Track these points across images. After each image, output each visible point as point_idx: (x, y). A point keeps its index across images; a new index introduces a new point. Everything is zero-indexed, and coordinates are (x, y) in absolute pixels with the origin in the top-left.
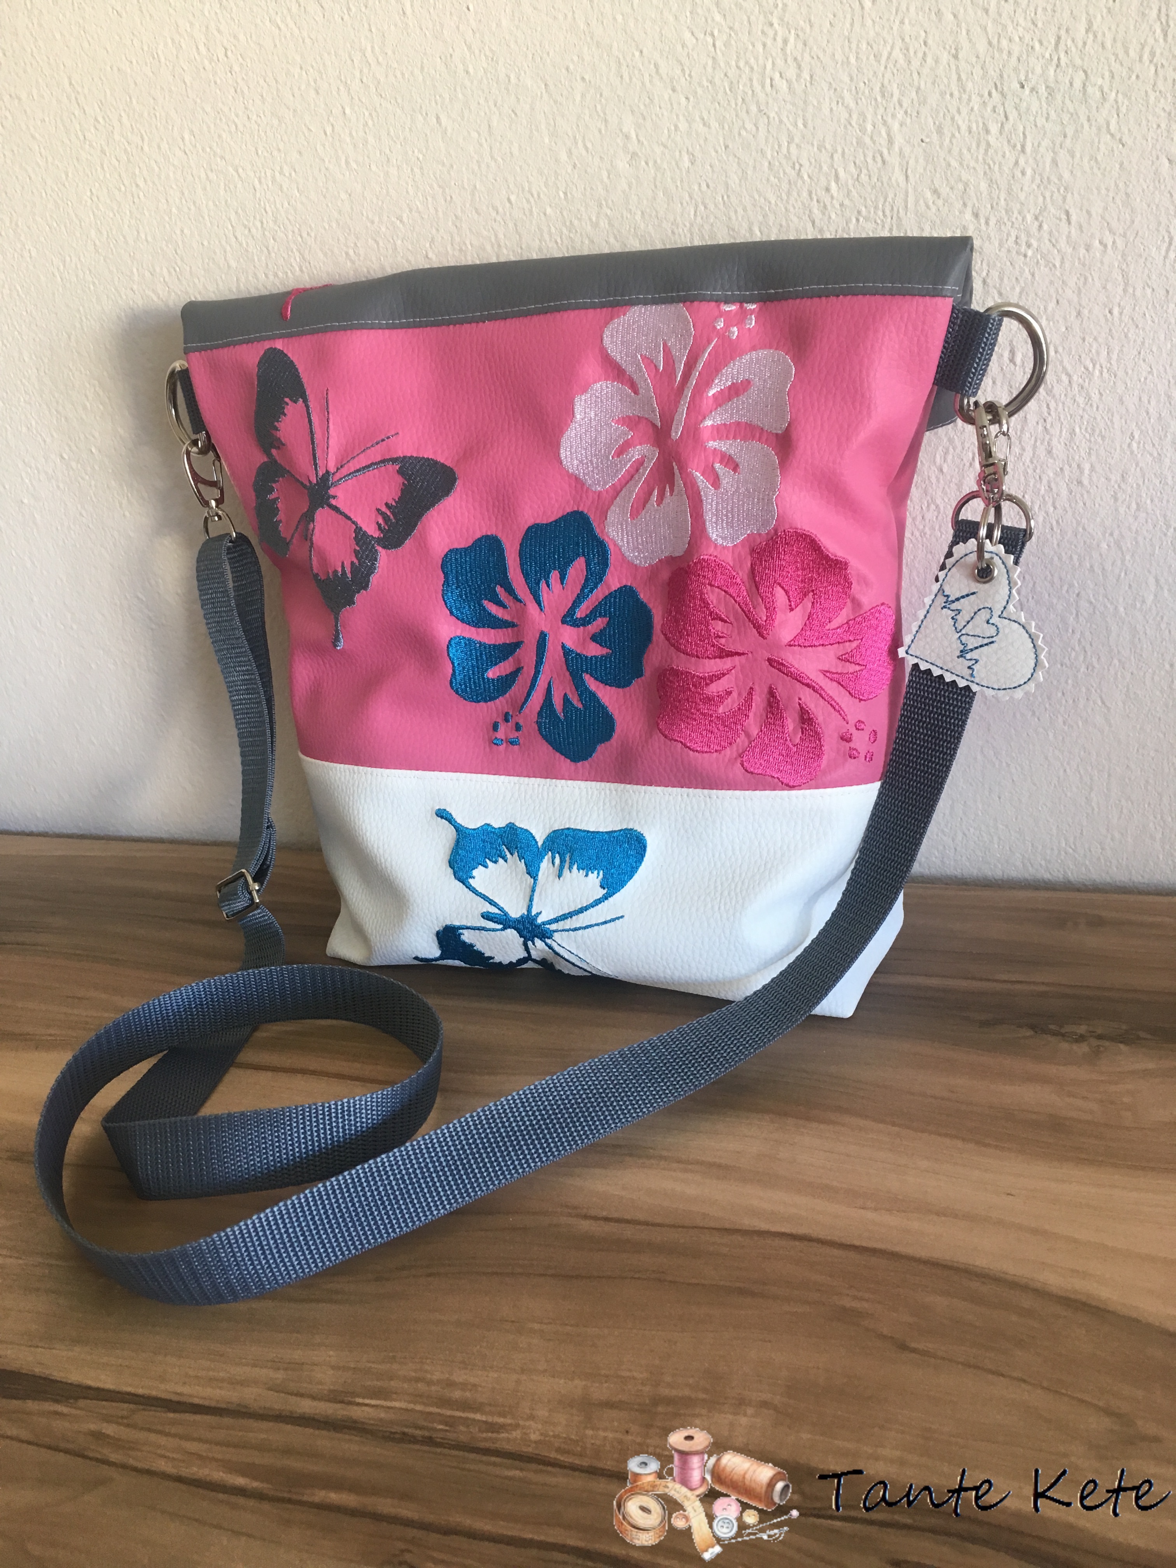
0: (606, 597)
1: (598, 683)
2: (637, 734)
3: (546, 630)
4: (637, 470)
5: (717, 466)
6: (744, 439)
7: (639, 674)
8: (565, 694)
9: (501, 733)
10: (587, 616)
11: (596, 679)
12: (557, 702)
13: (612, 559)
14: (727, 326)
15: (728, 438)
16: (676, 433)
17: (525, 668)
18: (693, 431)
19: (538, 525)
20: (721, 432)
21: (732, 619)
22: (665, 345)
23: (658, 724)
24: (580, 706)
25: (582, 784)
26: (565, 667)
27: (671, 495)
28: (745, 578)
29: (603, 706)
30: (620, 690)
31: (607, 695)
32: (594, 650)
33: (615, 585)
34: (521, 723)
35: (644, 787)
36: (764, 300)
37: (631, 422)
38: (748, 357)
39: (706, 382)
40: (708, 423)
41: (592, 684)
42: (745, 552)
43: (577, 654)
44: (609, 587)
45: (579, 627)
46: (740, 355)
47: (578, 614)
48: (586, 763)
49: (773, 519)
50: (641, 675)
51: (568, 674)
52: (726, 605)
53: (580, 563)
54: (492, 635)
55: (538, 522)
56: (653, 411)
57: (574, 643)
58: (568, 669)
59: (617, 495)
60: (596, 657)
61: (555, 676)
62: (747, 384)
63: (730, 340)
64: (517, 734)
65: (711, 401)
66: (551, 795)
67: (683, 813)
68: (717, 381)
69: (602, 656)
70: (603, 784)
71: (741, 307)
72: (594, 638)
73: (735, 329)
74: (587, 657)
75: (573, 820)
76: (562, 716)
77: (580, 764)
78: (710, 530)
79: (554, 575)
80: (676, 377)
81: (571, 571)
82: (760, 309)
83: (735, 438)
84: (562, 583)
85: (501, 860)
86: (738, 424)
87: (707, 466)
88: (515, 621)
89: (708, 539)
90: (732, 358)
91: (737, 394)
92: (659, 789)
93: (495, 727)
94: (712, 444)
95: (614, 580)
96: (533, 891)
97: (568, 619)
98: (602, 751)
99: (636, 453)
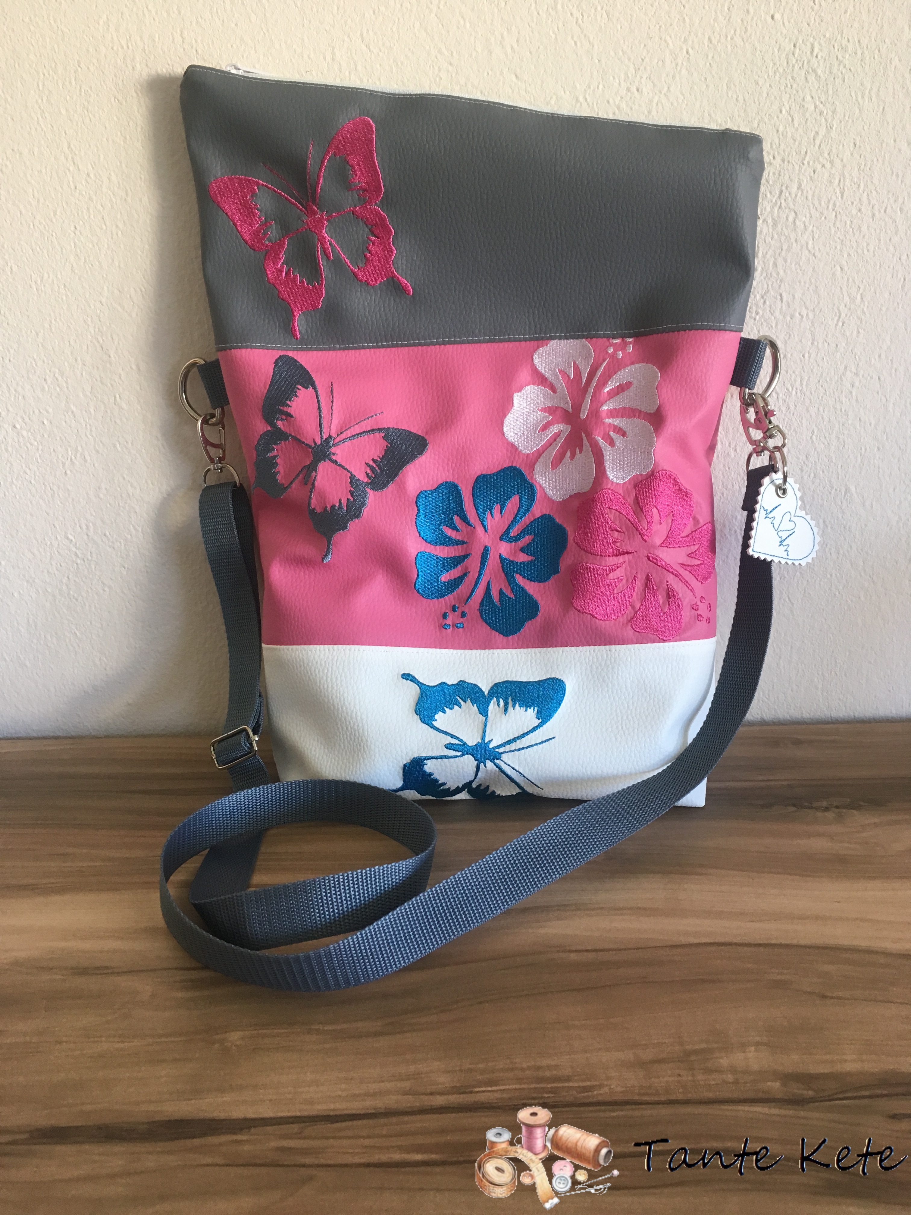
0: (532, 522)
1: (525, 580)
2: (557, 612)
3: (488, 545)
4: (555, 440)
5: (612, 433)
6: (629, 417)
7: (556, 571)
8: (501, 589)
9: (449, 621)
10: (518, 535)
11: (524, 577)
12: (495, 594)
13: (538, 496)
14: (615, 351)
15: (617, 417)
16: (584, 415)
17: (471, 573)
18: (595, 413)
19: (484, 475)
20: (613, 413)
21: (624, 529)
22: (575, 363)
23: (572, 603)
24: (512, 596)
25: (514, 651)
26: (501, 570)
27: (581, 453)
28: (632, 503)
29: (529, 595)
30: (541, 584)
31: (532, 588)
32: (523, 558)
33: (538, 514)
34: (466, 611)
35: (561, 648)
36: (636, 336)
37: (550, 410)
38: (629, 368)
39: (603, 383)
40: (605, 408)
41: (520, 580)
42: (630, 487)
43: (510, 561)
44: (533, 515)
45: (511, 542)
46: (624, 367)
47: (512, 534)
48: (515, 637)
49: (651, 465)
50: (558, 572)
51: (503, 575)
52: (620, 520)
53: (515, 499)
54: (446, 551)
55: (484, 473)
56: (567, 403)
57: (507, 554)
58: (503, 571)
59: (540, 455)
60: (524, 563)
61: (493, 577)
62: (629, 384)
63: (618, 359)
64: (462, 620)
65: (606, 395)
66: (490, 660)
67: (591, 663)
68: (610, 383)
69: (528, 562)
70: (529, 650)
71: (623, 340)
72: (522, 550)
73: (620, 352)
74: (517, 563)
75: (509, 675)
76: (498, 604)
77: (510, 637)
78: (608, 473)
79: (496, 508)
80: (582, 382)
81: (508, 505)
82: (635, 341)
83: (622, 417)
84: (501, 513)
85: (456, 707)
86: (624, 408)
87: (605, 434)
88: (465, 540)
89: (608, 478)
90: (620, 370)
91: (623, 391)
92: (573, 648)
93: (444, 616)
94: (608, 421)
95: (538, 510)
96: (485, 726)
97: (505, 536)
98: (529, 627)
99: (555, 429)
